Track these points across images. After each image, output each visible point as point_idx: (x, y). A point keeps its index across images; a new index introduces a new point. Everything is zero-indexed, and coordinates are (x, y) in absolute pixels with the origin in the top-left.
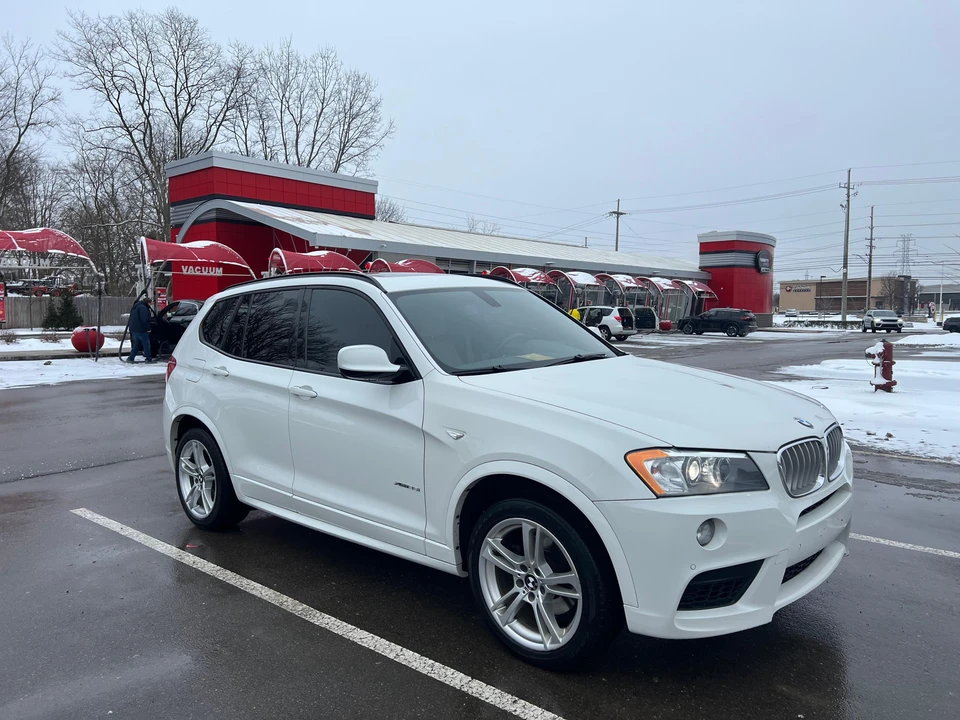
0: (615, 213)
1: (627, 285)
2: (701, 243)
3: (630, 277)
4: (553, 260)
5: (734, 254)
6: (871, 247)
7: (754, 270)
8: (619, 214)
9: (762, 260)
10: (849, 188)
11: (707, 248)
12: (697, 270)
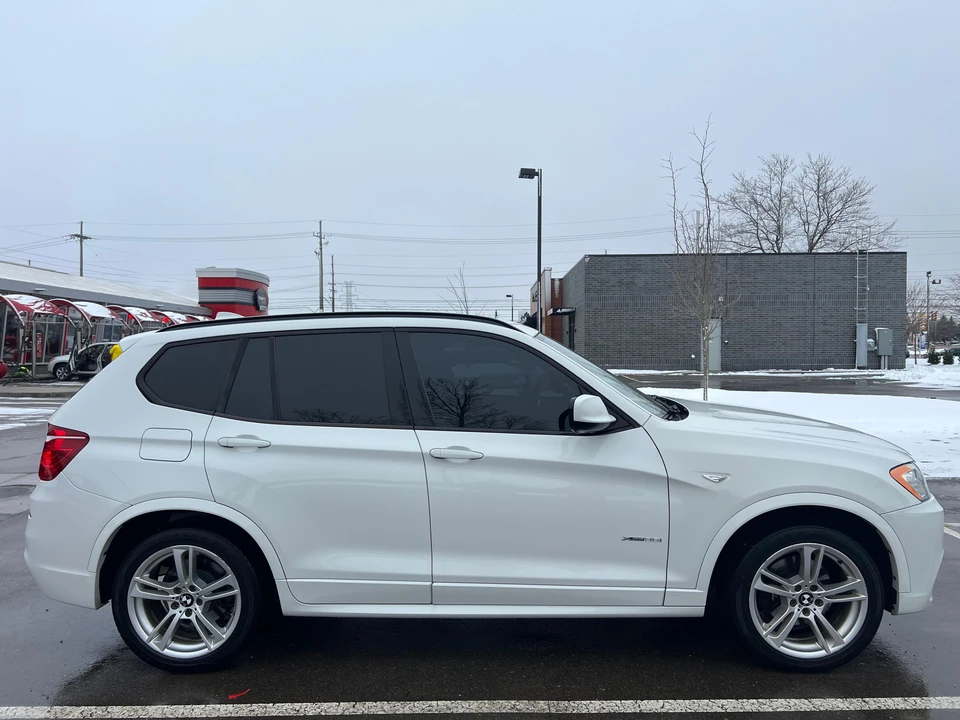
0: (77, 236)
1: (144, 319)
2: (200, 278)
3: (144, 311)
4: (42, 286)
5: (234, 291)
6: (333, 291)
7: (253, 308)
8: (82, 238)
9: (261, 298)
10: (321, 238)
11: (206, 284)
12: (197, 305)
